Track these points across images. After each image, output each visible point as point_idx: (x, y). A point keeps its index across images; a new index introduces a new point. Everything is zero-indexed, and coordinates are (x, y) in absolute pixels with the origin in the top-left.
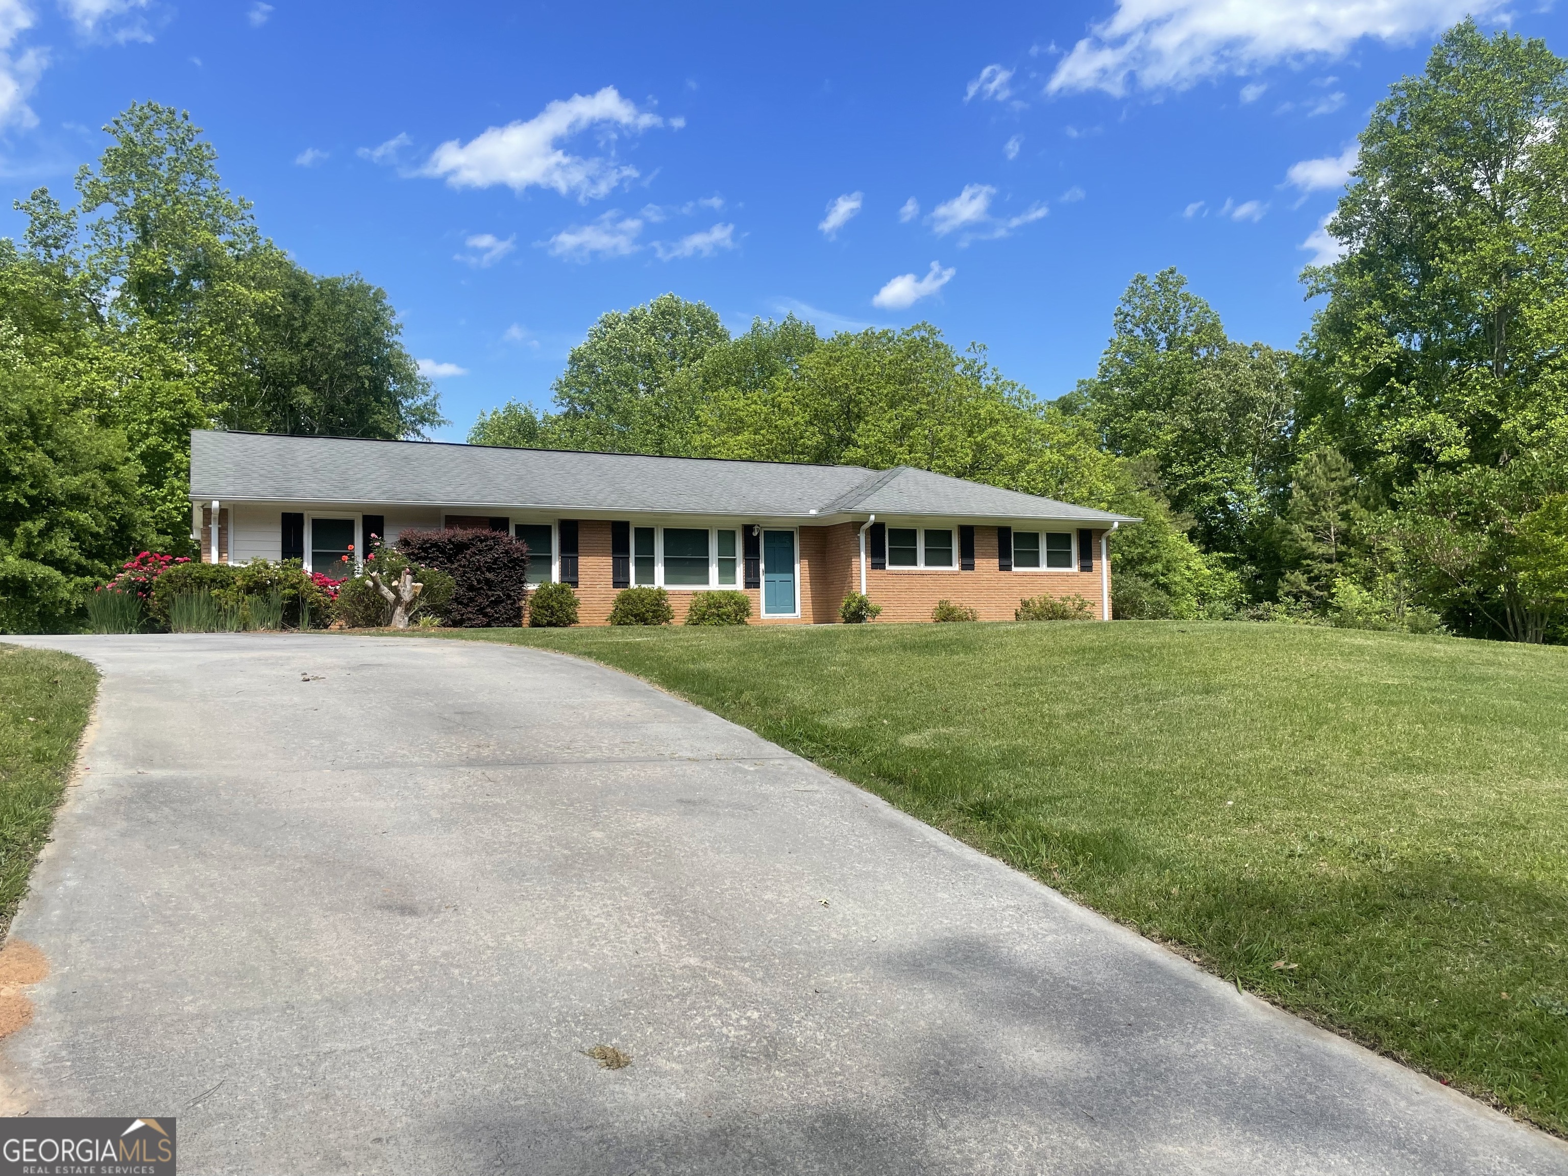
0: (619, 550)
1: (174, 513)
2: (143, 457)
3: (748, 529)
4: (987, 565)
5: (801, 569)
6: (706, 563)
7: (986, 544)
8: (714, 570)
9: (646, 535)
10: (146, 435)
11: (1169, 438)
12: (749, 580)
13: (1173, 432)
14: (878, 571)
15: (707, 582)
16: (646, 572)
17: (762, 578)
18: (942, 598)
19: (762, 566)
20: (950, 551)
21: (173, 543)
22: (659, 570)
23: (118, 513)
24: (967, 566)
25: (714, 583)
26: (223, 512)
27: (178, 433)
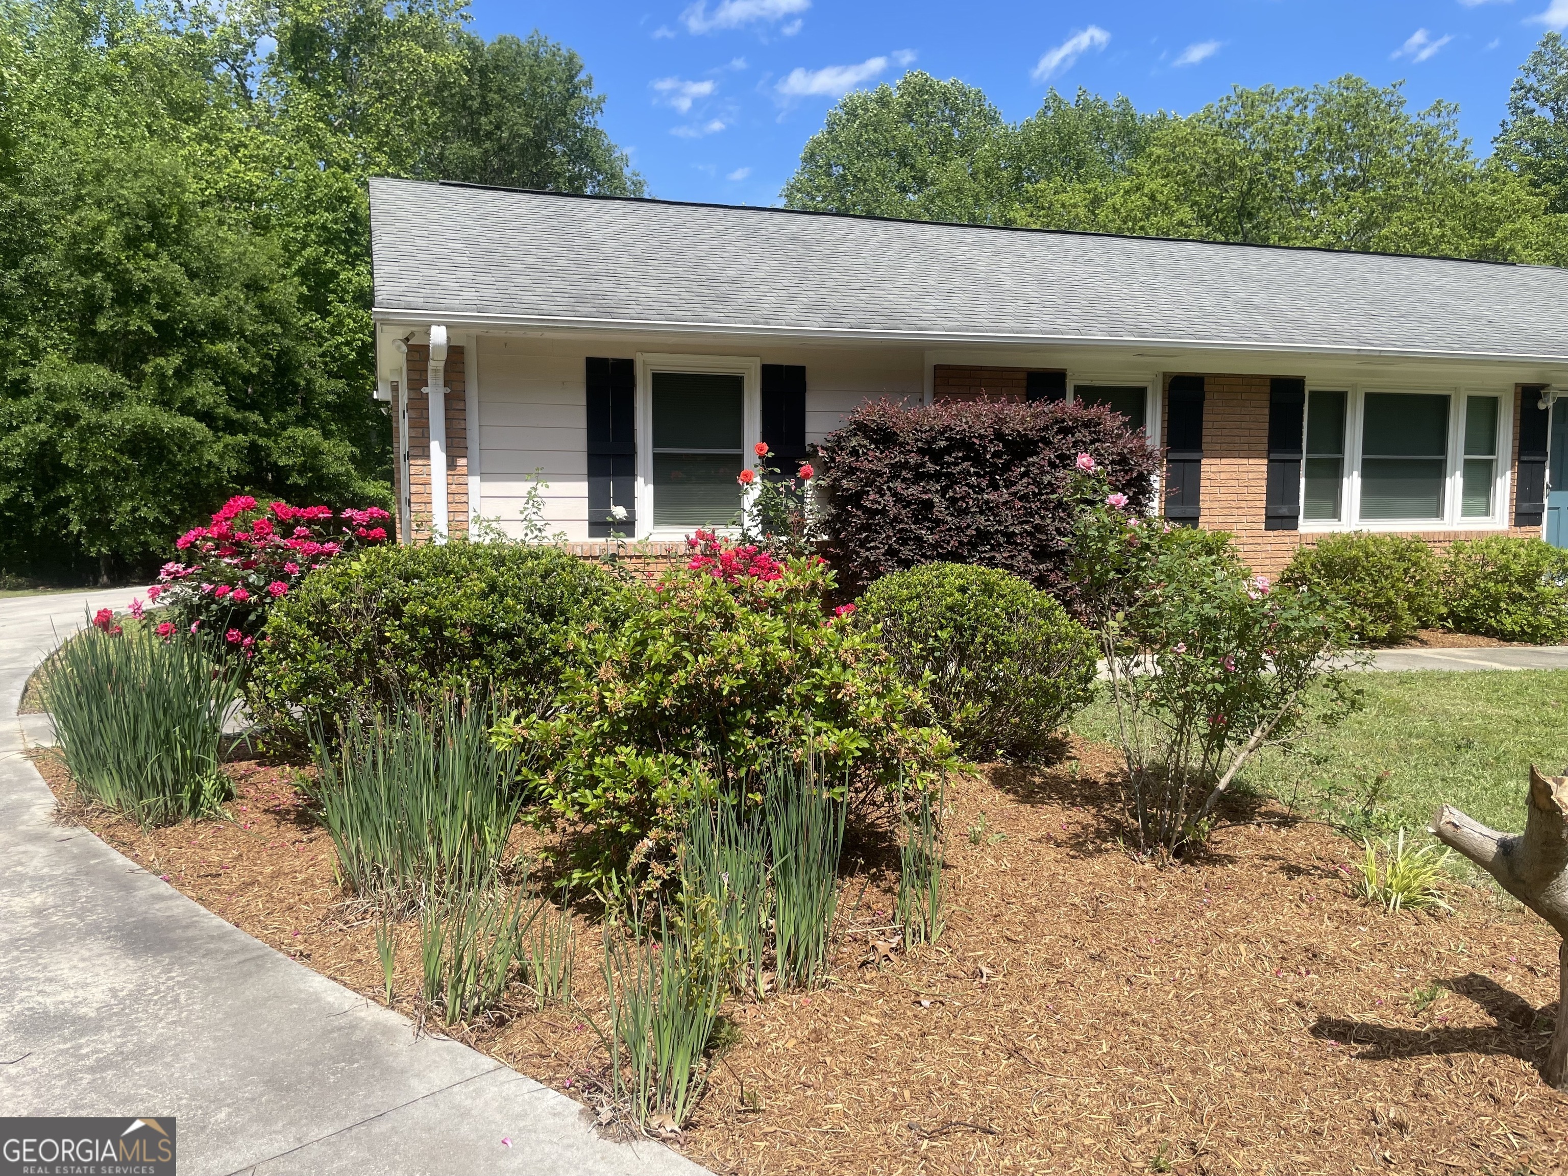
0: (1281, 441)
1: (346, 349)
2: (301, 272)
3: (1528, 395)
6: (1438, 471)
8: (1454, 485)
10: (304, 245)
12: (1525, 506)
15: (1438, 512)
17: (1547, 502)
19: (1548, 476)
21: (347, 389)
22: (1352, 489)
23: (275, 347)
25: (1454, 516)
26: (455, 353)
27: (344, 242)
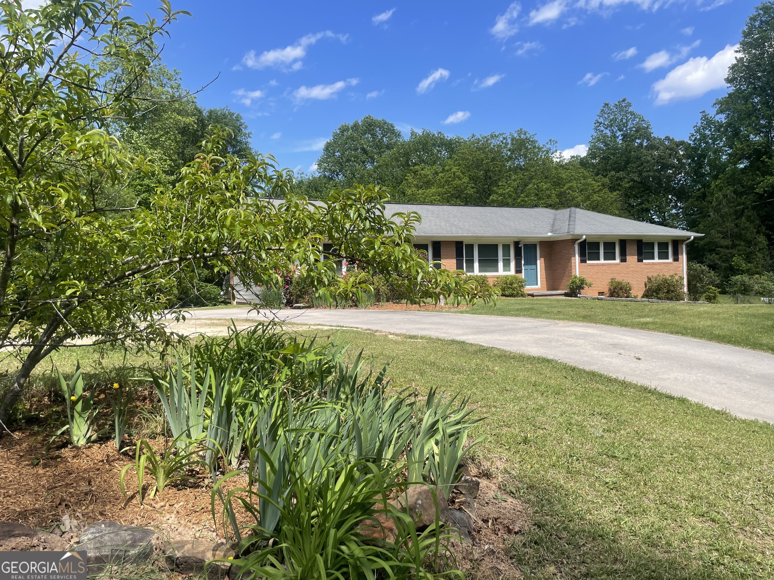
0: (459, 255)
3: (517, 244)
4: (632, 259)
5: (540, 263)
6: (497, 261)
7: (632, 249)
8: (501, 264)
9: (470, 248)
11: (627, 185)
12: (518, 269)
13: (629, 182)
14: (583, 264)
15: (497, 271)
16: (471, 268)
17: (523, 268)
18: (612, 277)
19: (523, 262)
20: (614, 253)
22: (476, 265)
24: (623, 260)
25: (501, 272)
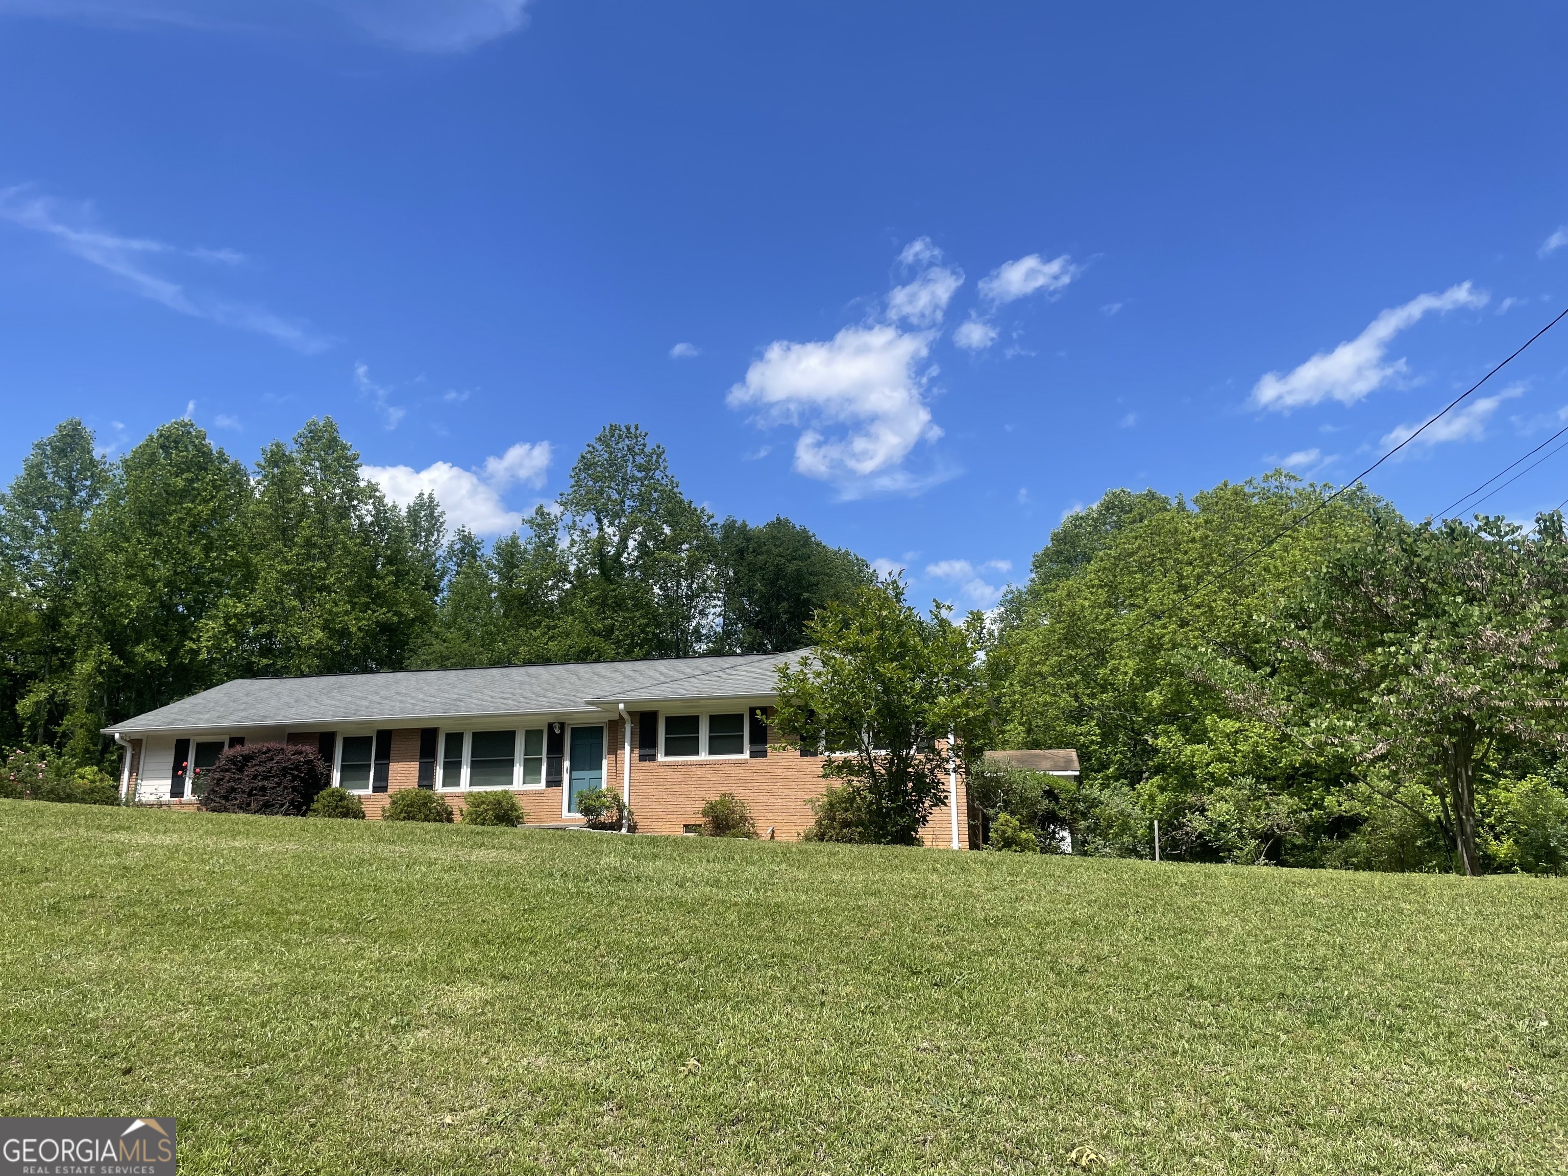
0: (427, 755)
3: (551, 727)
6: (511, 763)
8: (518, 770)
9: (454, 740)
14: (647, 763)
15: (511, 782)
16: (452, 777)
17: (566, 777)
18: (724, 790)
19: (567, 764)
20: (741, 737)
22: (465, 772)
24: (758, 752)
25: (516, 783)
